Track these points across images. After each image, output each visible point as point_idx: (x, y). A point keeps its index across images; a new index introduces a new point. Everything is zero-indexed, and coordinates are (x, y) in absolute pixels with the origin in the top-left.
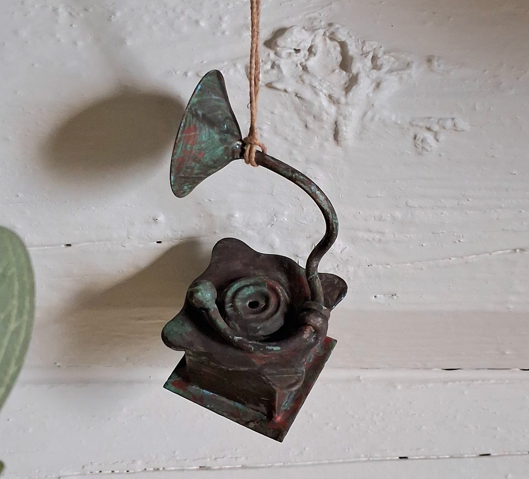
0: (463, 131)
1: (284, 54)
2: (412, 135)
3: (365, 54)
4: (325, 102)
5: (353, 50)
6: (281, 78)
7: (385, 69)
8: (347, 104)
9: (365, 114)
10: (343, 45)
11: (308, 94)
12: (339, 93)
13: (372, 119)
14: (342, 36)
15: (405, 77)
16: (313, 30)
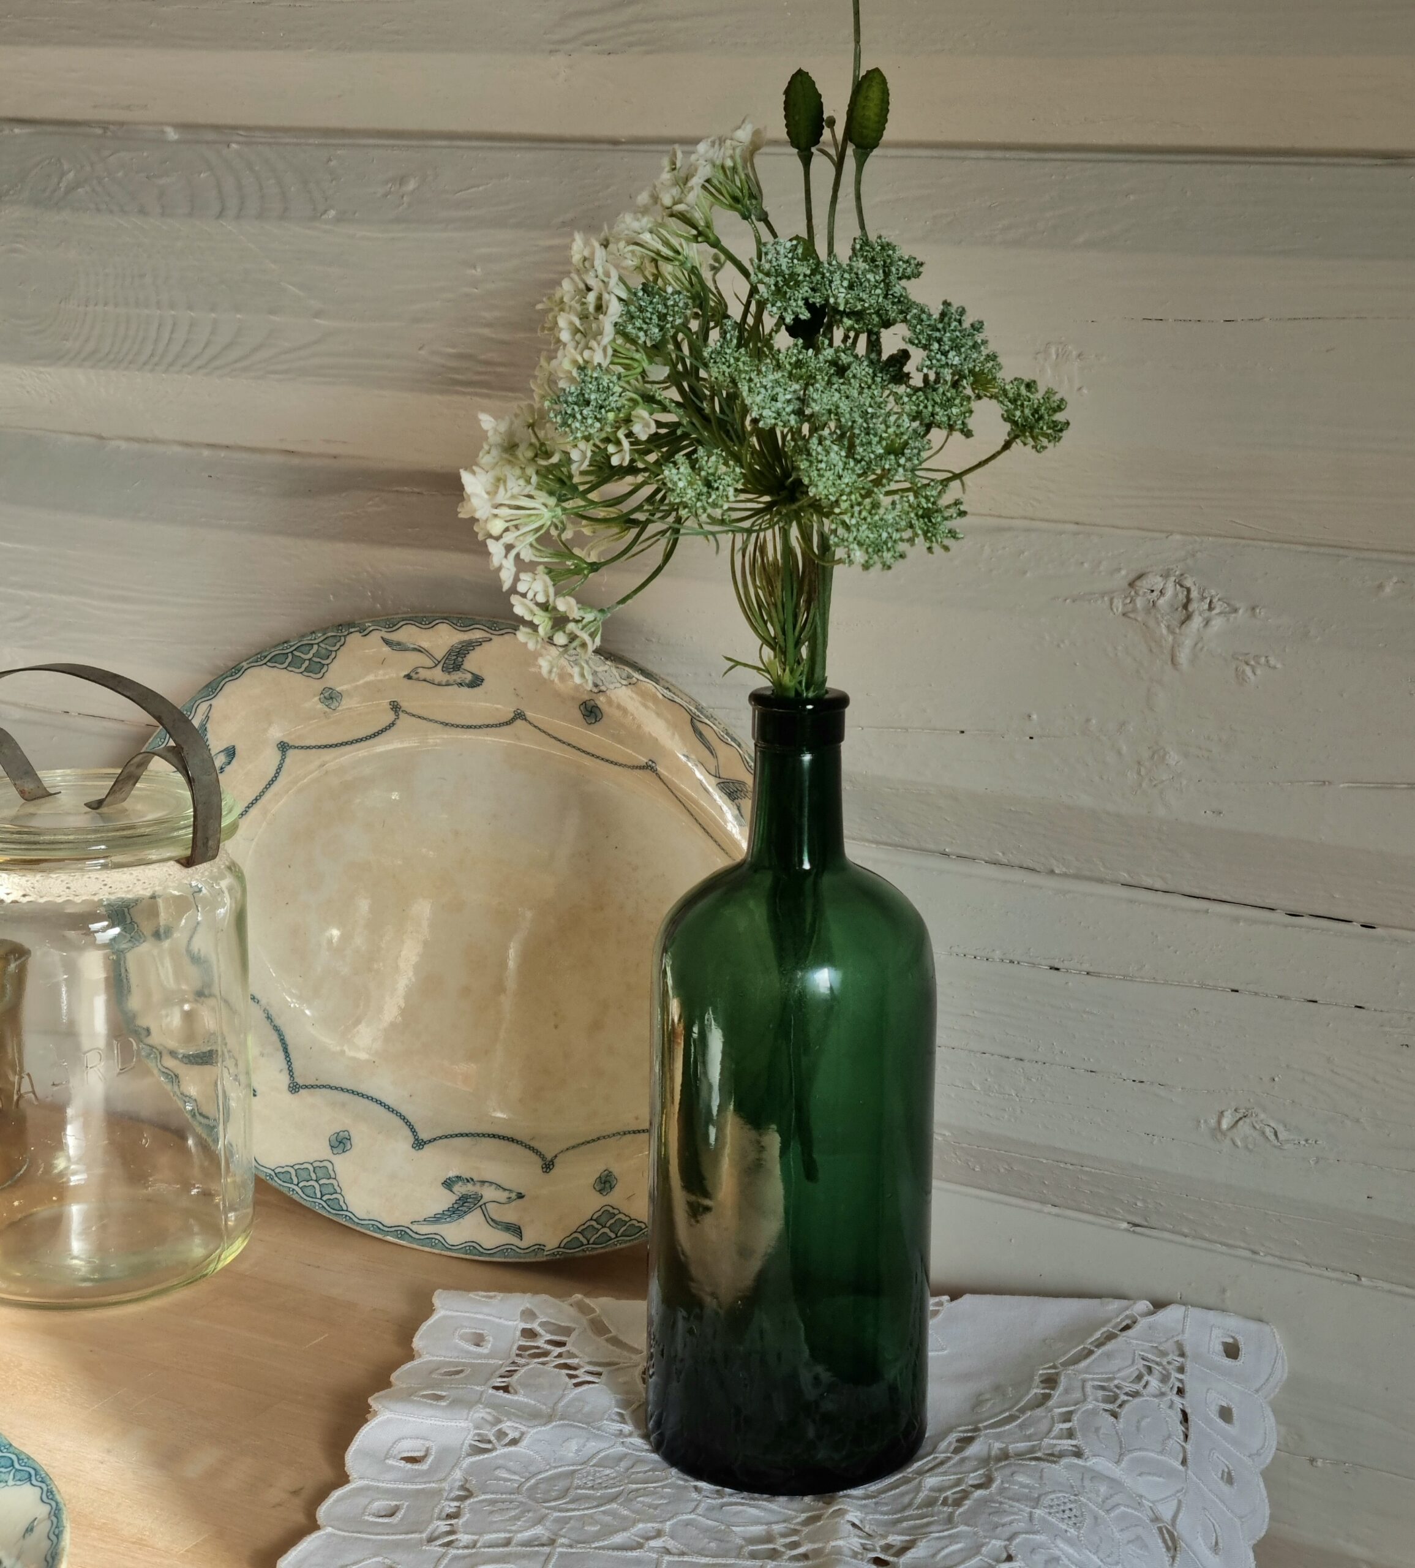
0: (1275, 668)
1: (1141, 593)
2: (1234, 666)
3: (1203, 598)
4: (1164, 631)
5: (1194, 594)
6: (1134, 610)
7: (1214, 612)
8: (1181, 634)
9: (1196, 644)
10: (1189, 590)
11: (1152, 623)
12: (1175, 623)
13: (1202, 649)
14: (1188, 583)
15: (1231, 619)
16: (1166, 576)
